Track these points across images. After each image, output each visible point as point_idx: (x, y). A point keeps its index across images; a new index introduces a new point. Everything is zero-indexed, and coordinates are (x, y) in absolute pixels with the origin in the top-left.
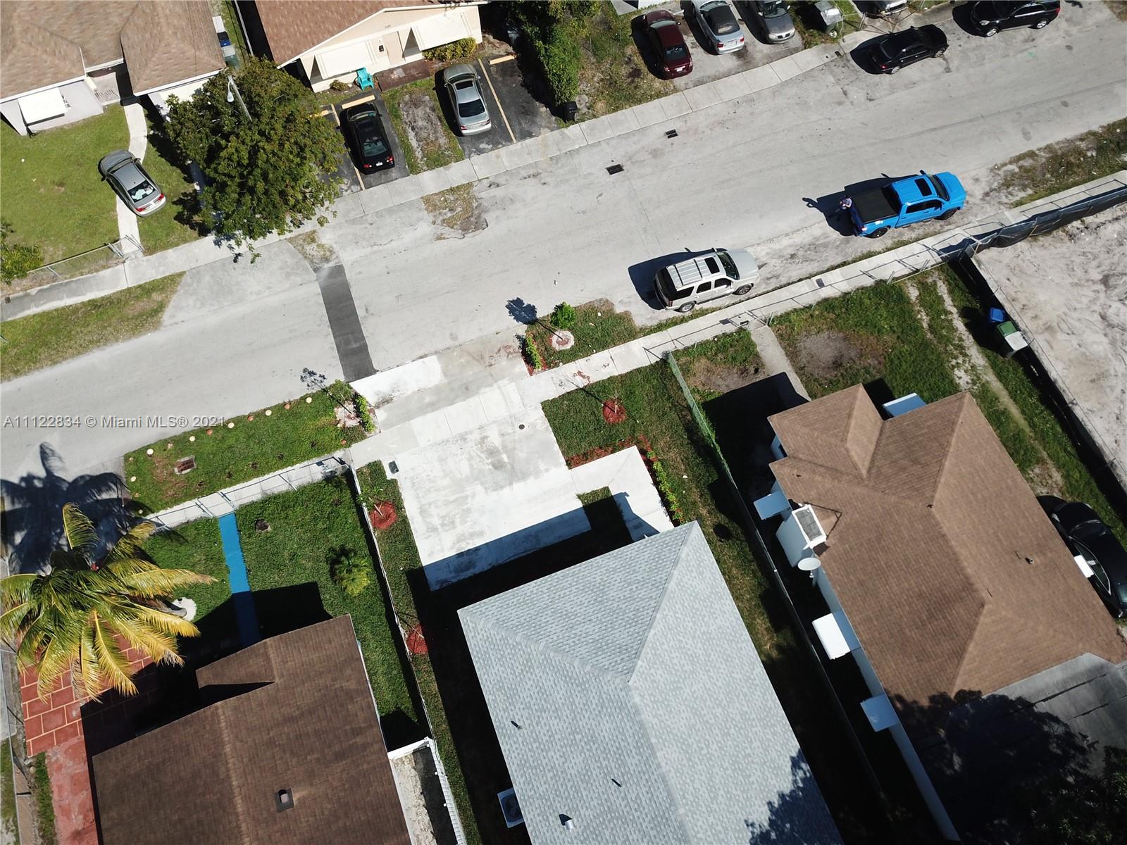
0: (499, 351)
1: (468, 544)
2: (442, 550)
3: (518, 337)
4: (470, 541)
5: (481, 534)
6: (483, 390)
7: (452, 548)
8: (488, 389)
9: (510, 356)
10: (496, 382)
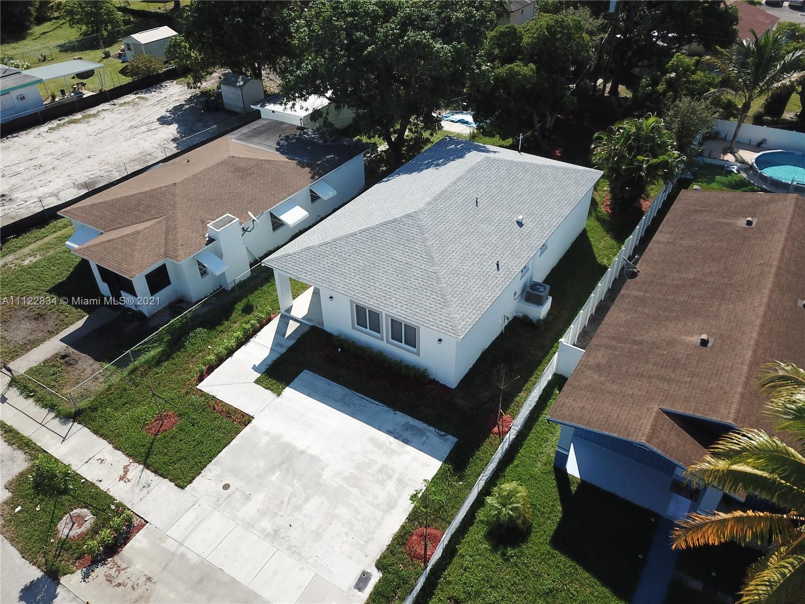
0: (119, 585)
1: (390, 443)
2: (414, 459)
3: (86, 576)
4: (387, 442)
5: (373, 440)
6: (194, 560)
7: (406, 452)
8: (190, 555)
9: (124, 566)
10: (174, 554)
